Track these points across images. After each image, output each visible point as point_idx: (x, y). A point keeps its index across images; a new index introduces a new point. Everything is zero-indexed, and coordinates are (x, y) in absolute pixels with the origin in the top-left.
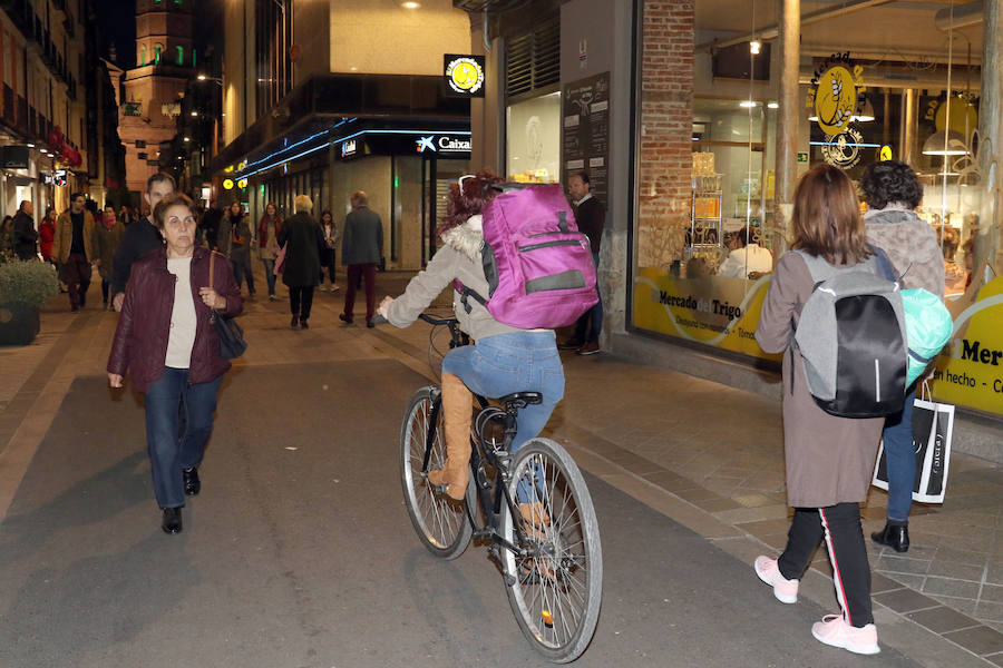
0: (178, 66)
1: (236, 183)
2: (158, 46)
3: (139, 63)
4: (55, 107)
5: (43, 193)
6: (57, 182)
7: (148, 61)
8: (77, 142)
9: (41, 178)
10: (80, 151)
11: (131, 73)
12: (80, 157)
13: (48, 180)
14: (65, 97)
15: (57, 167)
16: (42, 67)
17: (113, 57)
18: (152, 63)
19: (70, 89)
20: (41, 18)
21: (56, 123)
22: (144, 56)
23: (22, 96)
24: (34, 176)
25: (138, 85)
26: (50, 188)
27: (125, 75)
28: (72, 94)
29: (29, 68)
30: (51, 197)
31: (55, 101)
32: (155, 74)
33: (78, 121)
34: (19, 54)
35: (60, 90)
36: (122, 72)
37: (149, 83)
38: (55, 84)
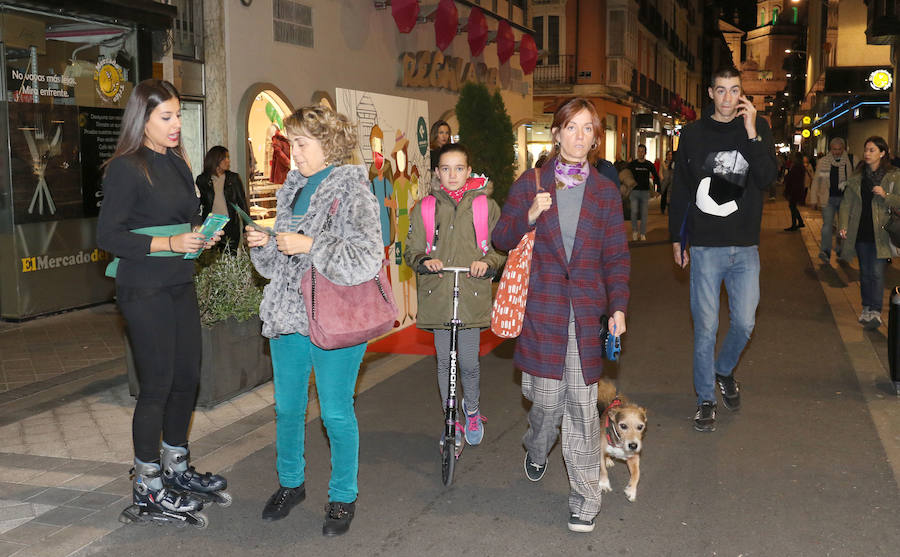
0: (793, 24)
1: (812, 133)
2: (775, 8)
3: (759, 24)
4: (677, 79)
5: (665, 142)
6: (676, 133)
7: (766, 21)
8: (693, 102)
9: (664, 131)
10: (695, 109)
11: (752, 33)
12: (694, 113)
13: (669, 133)
14: (685, 69)
15: (677, 123)
16: (669, 53)
17: (737, 20)
18: (770, 23)
19: (689, 64)
20: (668, 21)
21: (677, 91)
22: (763, 18)
23: (653, 79)
24: (658, 131)
25: (758, 43)
26: (670, 138)
27: (746, 35)
28: (691, 67)
29: (659, 56)
30: (670, 144)
31: (678, 74)
32: (772, 33)
33: (695, 87)
34: (652, 50)
35: (681, 67)
36: (743, 33)
37: (767, 40)
38: (678, 62)
